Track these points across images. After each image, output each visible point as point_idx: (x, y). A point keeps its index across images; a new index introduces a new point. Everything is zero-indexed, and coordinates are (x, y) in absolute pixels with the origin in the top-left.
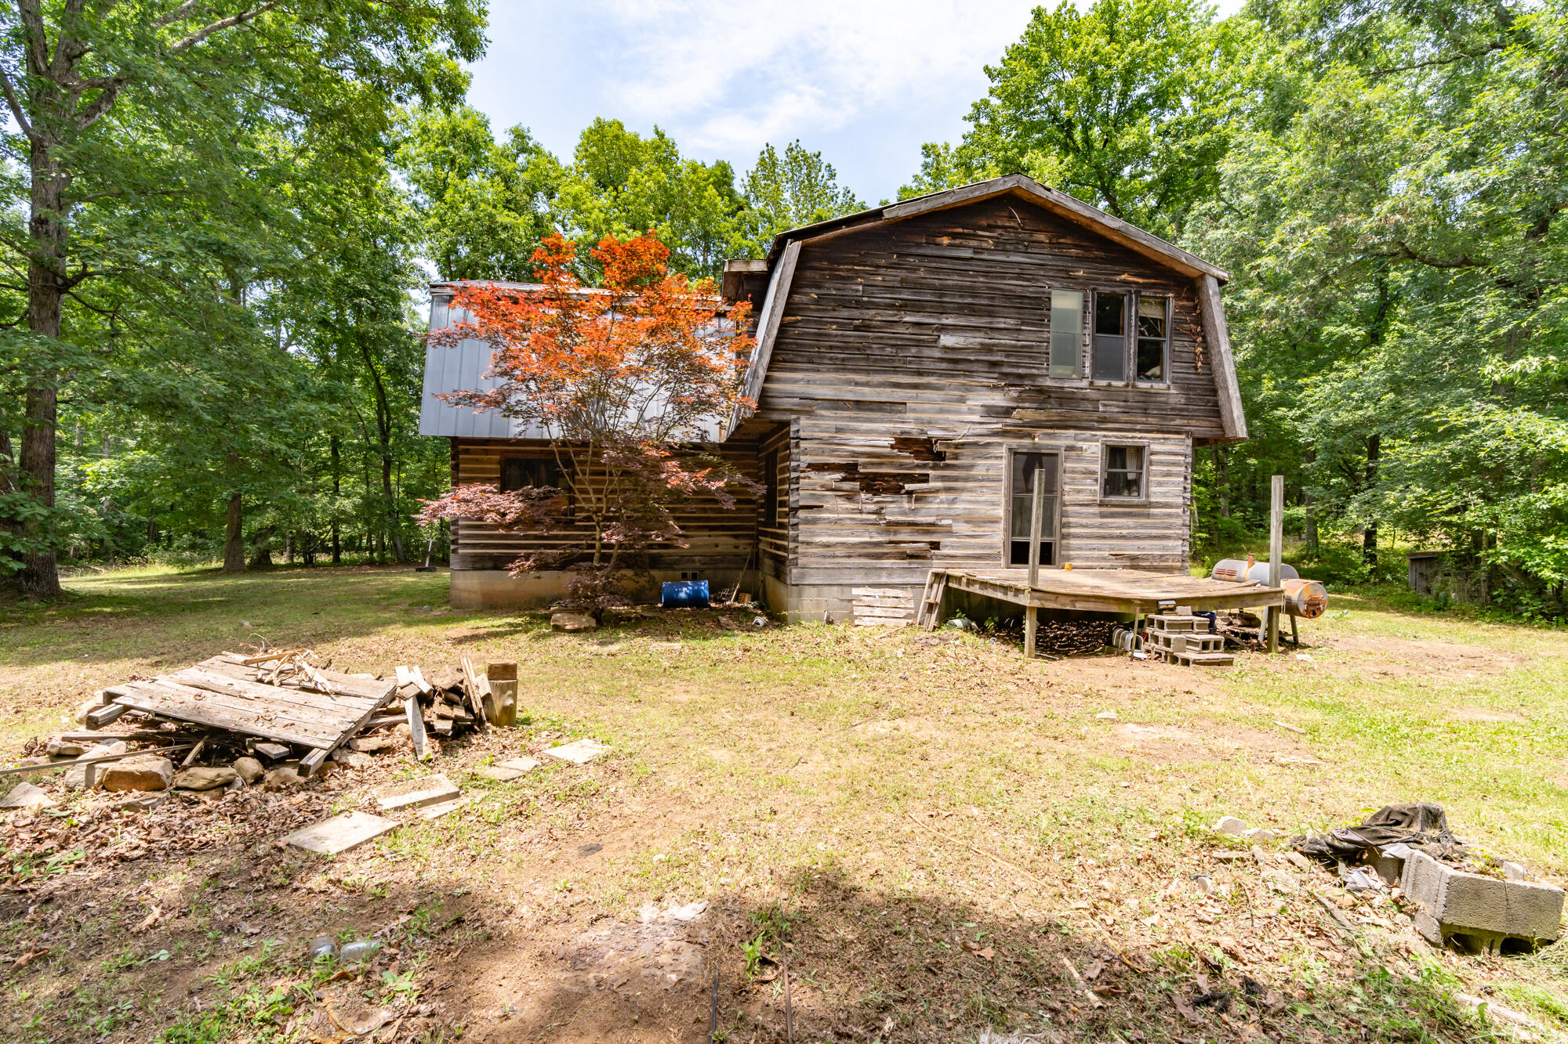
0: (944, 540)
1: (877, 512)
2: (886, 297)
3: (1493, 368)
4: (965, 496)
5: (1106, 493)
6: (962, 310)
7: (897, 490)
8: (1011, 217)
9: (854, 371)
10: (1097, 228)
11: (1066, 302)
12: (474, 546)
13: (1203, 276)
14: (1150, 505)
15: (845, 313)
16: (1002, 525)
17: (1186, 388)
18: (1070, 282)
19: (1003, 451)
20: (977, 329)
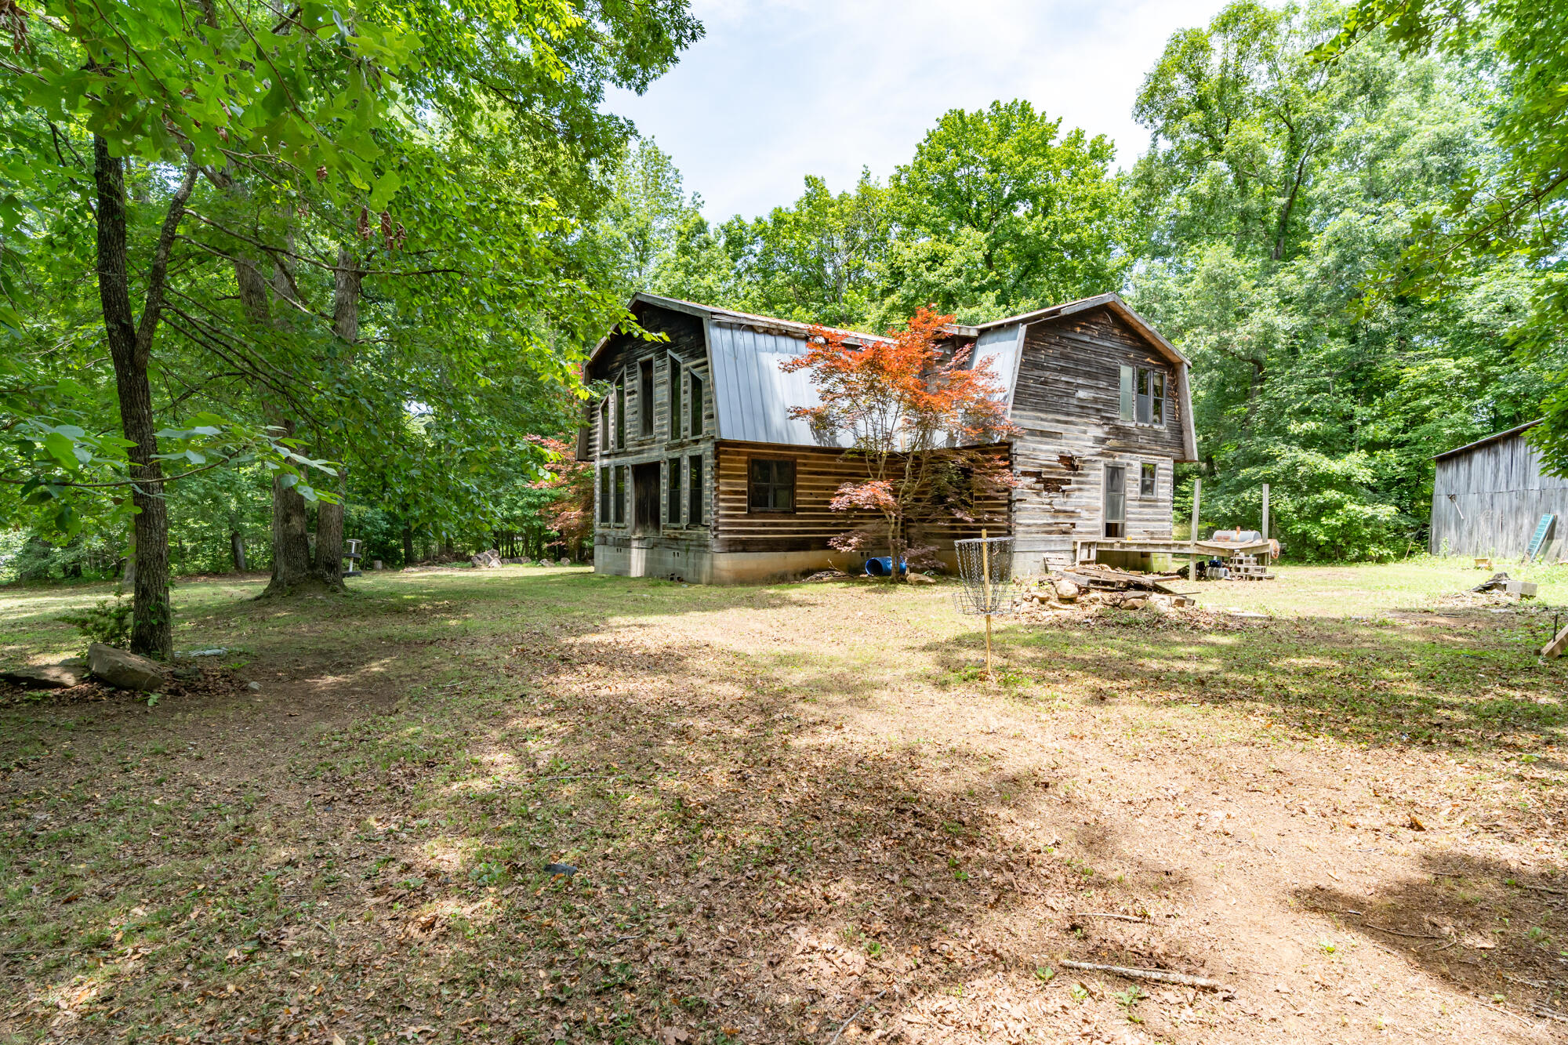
0: (1078, 522)
1: (1050, 504)
2: (1053, 364)
3: (1294, 428)
4: (1085, 494)
5: (1143, 492)
6: (1088, 375)
7: (1057, 490)
8: (1105, 318)
9: (1041, 411)
10: (1141, 330)
11: (1126, 373)
12: (729, 532)
13: (1181, 363)
14: (1156, 501)
15: (1036, 373)
16: (1101, 512)
17: (1171, 430)
18: (1130, 362)
19: (1101, 465)
20: (1091, 387)
